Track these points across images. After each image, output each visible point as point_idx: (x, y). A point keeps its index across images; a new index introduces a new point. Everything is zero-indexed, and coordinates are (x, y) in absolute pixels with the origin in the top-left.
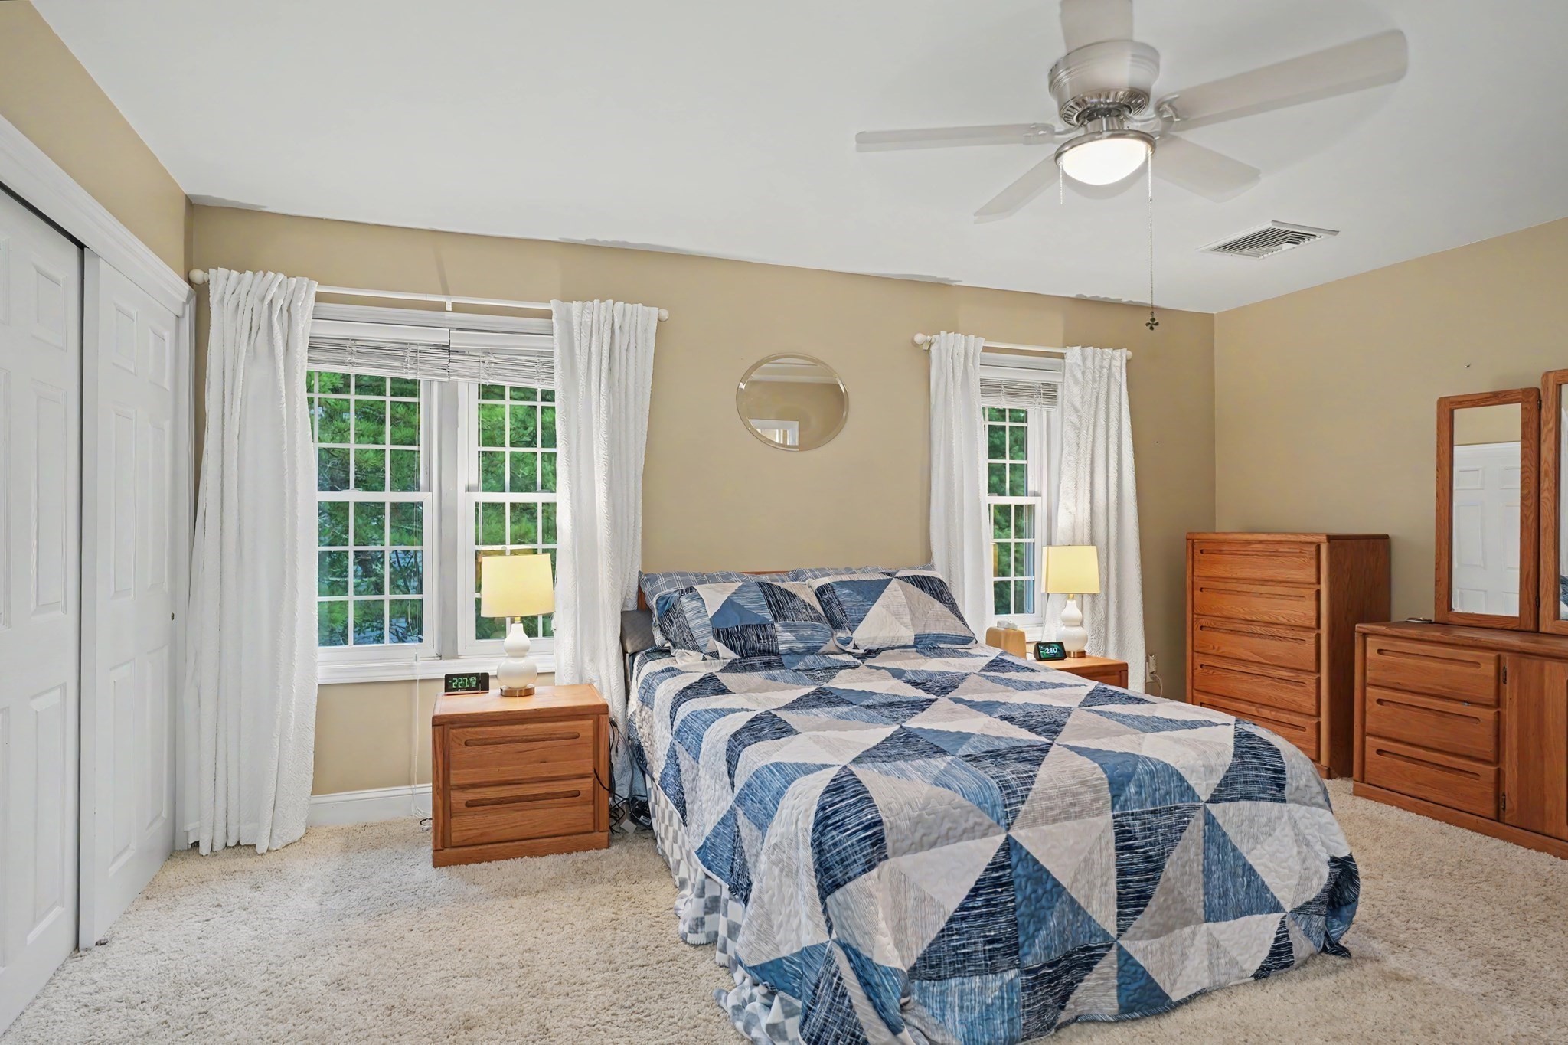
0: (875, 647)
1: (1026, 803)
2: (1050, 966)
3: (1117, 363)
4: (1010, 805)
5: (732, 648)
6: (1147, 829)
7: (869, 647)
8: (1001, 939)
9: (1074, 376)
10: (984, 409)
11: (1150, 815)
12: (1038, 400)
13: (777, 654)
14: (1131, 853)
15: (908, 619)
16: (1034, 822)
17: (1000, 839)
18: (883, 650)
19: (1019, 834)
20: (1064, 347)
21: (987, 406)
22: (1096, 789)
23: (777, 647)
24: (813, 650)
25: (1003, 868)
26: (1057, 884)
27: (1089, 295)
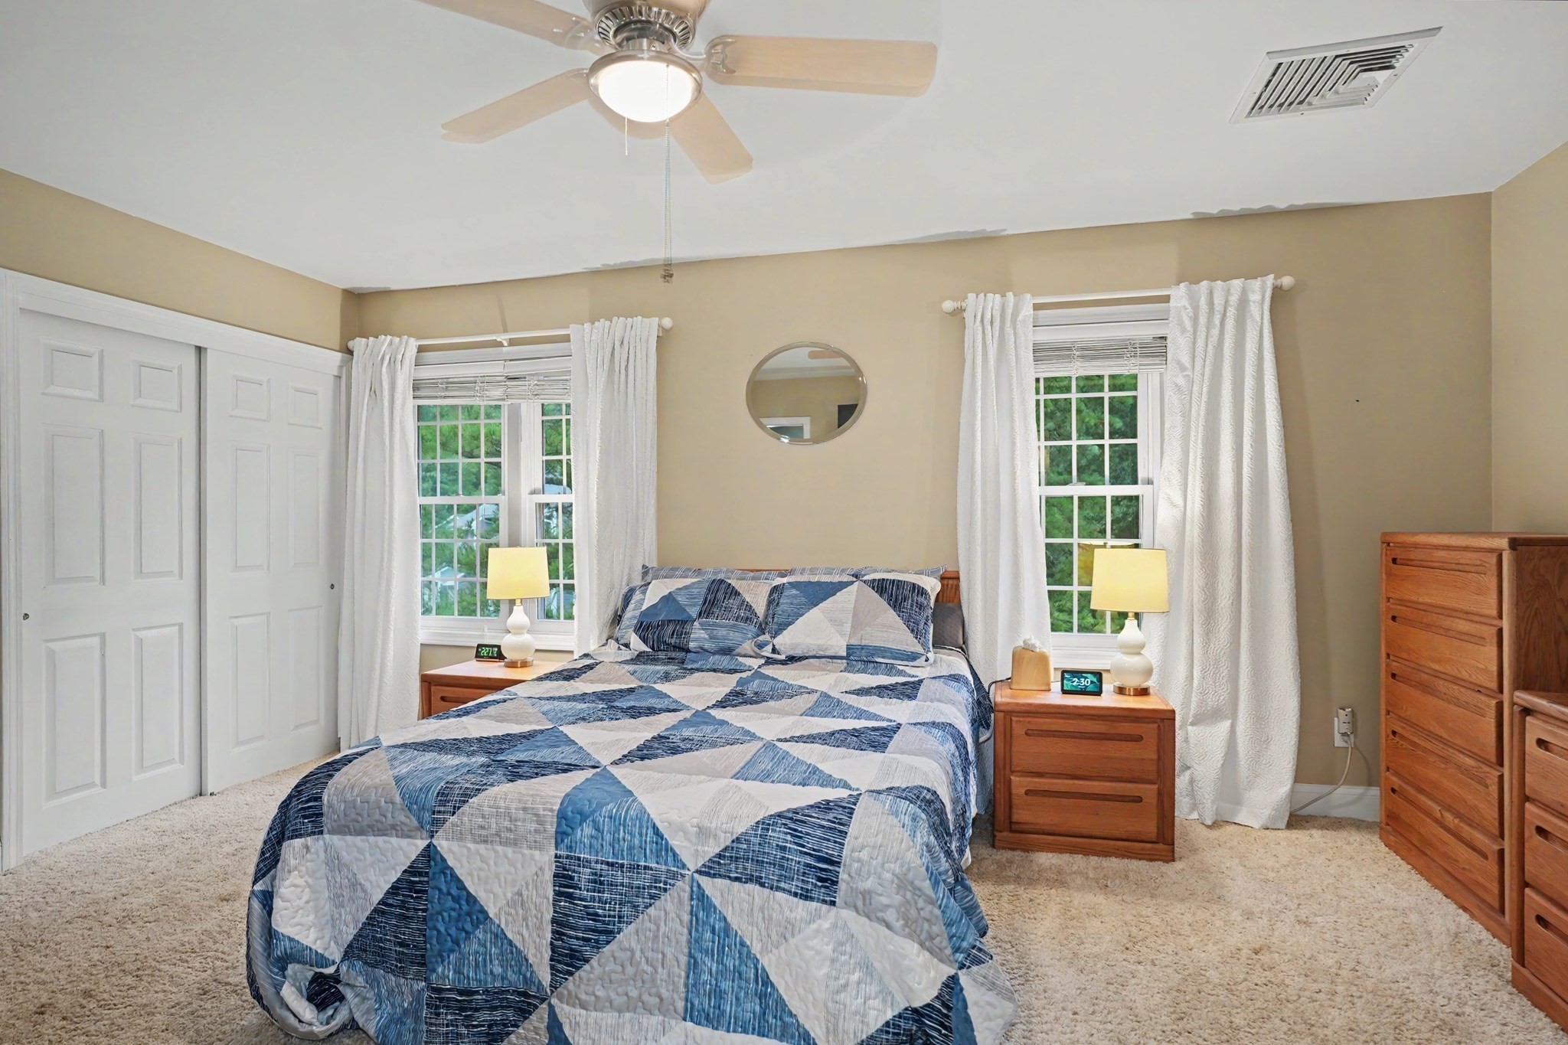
0: (798, 653)
1: (456, 815)
2: (461, 993)
3: (1255, 297)
4: (439, 812)
5: (645, 640)
6: (597, 882)
7: (792, 653)
8: (409, 945)
9: (1181, 324)
10: (1037, 380)
11: (606, 867)
12: (1133, 360)
13: (688, 651)
14: (570, 903)
15: (848, 627)
16: (461, 838)
17: (422, 844)
18: (807, 658)
19: (442, 844)
20: (1168, 286)
21: (1041, 376)
22: (540, 820)
23: (688, 642)
24: (727, 651)
25: (420, 874)
26: (483, 911)
27: (1214, 210)
